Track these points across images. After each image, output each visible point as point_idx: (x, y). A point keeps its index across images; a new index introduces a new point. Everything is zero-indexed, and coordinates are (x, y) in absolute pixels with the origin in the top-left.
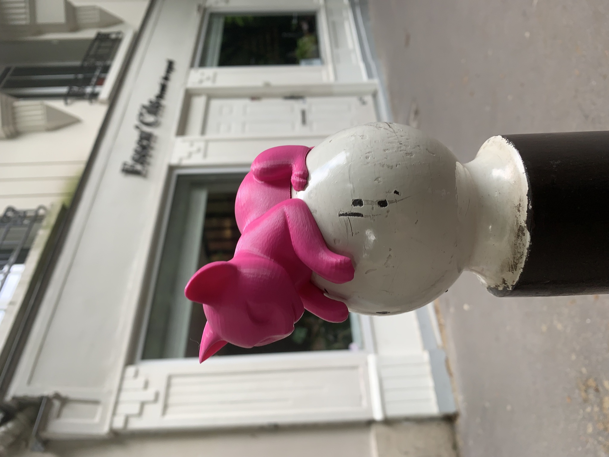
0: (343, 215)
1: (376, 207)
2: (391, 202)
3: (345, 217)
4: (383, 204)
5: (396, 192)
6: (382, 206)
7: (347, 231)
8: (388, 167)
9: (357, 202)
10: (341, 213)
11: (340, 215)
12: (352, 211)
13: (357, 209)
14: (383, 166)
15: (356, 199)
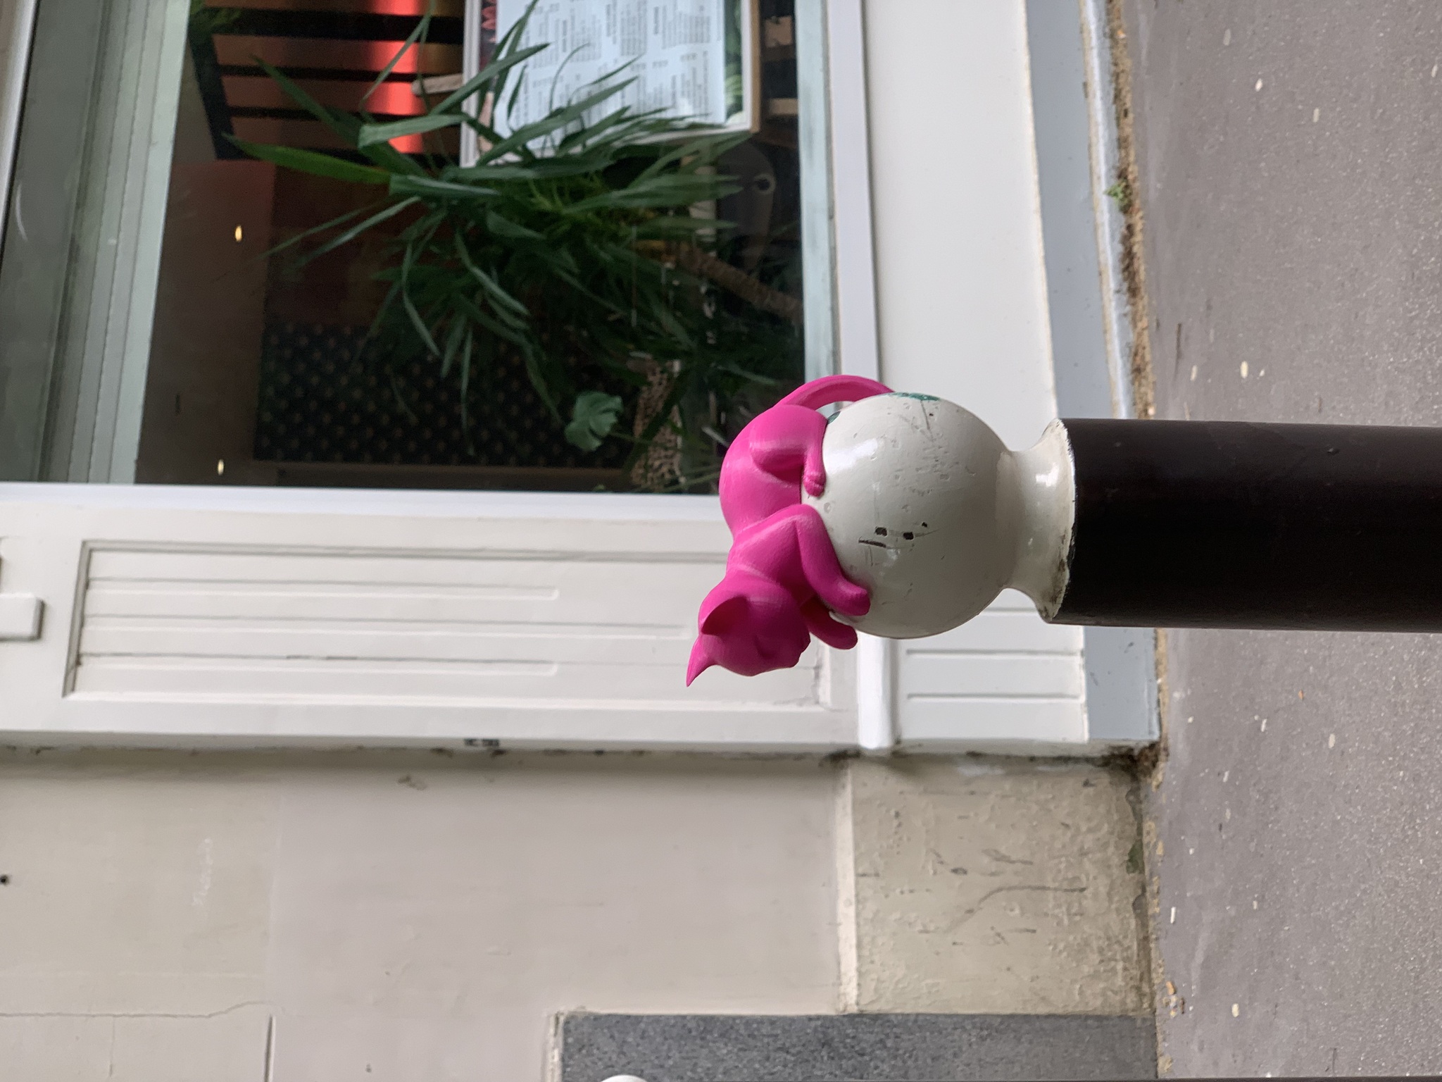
0: (863, 542)
1: (901, 539)
2: (917, 535)
3: (866, 545)
4: (909, 536)
5: (925, 525)
6: (907, 539)
7: (867, 558)
8: (919, 492)
9: (881, 531)
10: (862, 539)
11: (860, 541)
12: (874, 540)
13: (879, 539)
14: (914, 491)
15: (880, 526)
